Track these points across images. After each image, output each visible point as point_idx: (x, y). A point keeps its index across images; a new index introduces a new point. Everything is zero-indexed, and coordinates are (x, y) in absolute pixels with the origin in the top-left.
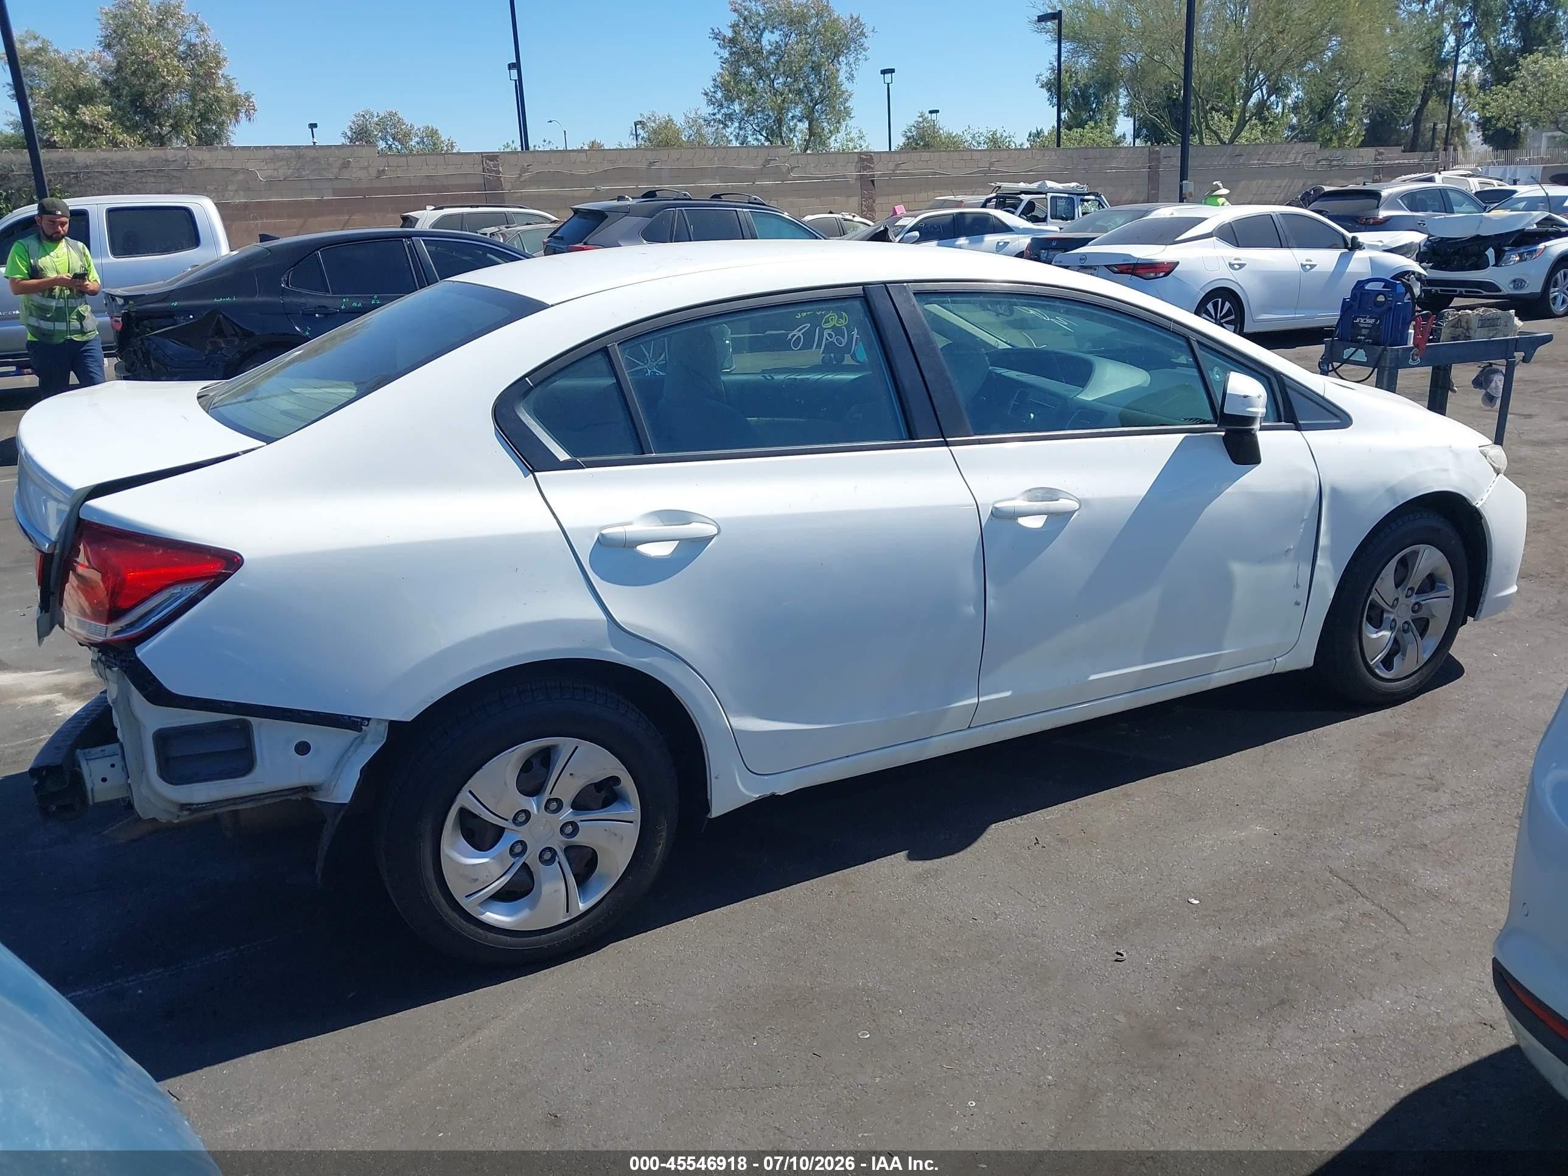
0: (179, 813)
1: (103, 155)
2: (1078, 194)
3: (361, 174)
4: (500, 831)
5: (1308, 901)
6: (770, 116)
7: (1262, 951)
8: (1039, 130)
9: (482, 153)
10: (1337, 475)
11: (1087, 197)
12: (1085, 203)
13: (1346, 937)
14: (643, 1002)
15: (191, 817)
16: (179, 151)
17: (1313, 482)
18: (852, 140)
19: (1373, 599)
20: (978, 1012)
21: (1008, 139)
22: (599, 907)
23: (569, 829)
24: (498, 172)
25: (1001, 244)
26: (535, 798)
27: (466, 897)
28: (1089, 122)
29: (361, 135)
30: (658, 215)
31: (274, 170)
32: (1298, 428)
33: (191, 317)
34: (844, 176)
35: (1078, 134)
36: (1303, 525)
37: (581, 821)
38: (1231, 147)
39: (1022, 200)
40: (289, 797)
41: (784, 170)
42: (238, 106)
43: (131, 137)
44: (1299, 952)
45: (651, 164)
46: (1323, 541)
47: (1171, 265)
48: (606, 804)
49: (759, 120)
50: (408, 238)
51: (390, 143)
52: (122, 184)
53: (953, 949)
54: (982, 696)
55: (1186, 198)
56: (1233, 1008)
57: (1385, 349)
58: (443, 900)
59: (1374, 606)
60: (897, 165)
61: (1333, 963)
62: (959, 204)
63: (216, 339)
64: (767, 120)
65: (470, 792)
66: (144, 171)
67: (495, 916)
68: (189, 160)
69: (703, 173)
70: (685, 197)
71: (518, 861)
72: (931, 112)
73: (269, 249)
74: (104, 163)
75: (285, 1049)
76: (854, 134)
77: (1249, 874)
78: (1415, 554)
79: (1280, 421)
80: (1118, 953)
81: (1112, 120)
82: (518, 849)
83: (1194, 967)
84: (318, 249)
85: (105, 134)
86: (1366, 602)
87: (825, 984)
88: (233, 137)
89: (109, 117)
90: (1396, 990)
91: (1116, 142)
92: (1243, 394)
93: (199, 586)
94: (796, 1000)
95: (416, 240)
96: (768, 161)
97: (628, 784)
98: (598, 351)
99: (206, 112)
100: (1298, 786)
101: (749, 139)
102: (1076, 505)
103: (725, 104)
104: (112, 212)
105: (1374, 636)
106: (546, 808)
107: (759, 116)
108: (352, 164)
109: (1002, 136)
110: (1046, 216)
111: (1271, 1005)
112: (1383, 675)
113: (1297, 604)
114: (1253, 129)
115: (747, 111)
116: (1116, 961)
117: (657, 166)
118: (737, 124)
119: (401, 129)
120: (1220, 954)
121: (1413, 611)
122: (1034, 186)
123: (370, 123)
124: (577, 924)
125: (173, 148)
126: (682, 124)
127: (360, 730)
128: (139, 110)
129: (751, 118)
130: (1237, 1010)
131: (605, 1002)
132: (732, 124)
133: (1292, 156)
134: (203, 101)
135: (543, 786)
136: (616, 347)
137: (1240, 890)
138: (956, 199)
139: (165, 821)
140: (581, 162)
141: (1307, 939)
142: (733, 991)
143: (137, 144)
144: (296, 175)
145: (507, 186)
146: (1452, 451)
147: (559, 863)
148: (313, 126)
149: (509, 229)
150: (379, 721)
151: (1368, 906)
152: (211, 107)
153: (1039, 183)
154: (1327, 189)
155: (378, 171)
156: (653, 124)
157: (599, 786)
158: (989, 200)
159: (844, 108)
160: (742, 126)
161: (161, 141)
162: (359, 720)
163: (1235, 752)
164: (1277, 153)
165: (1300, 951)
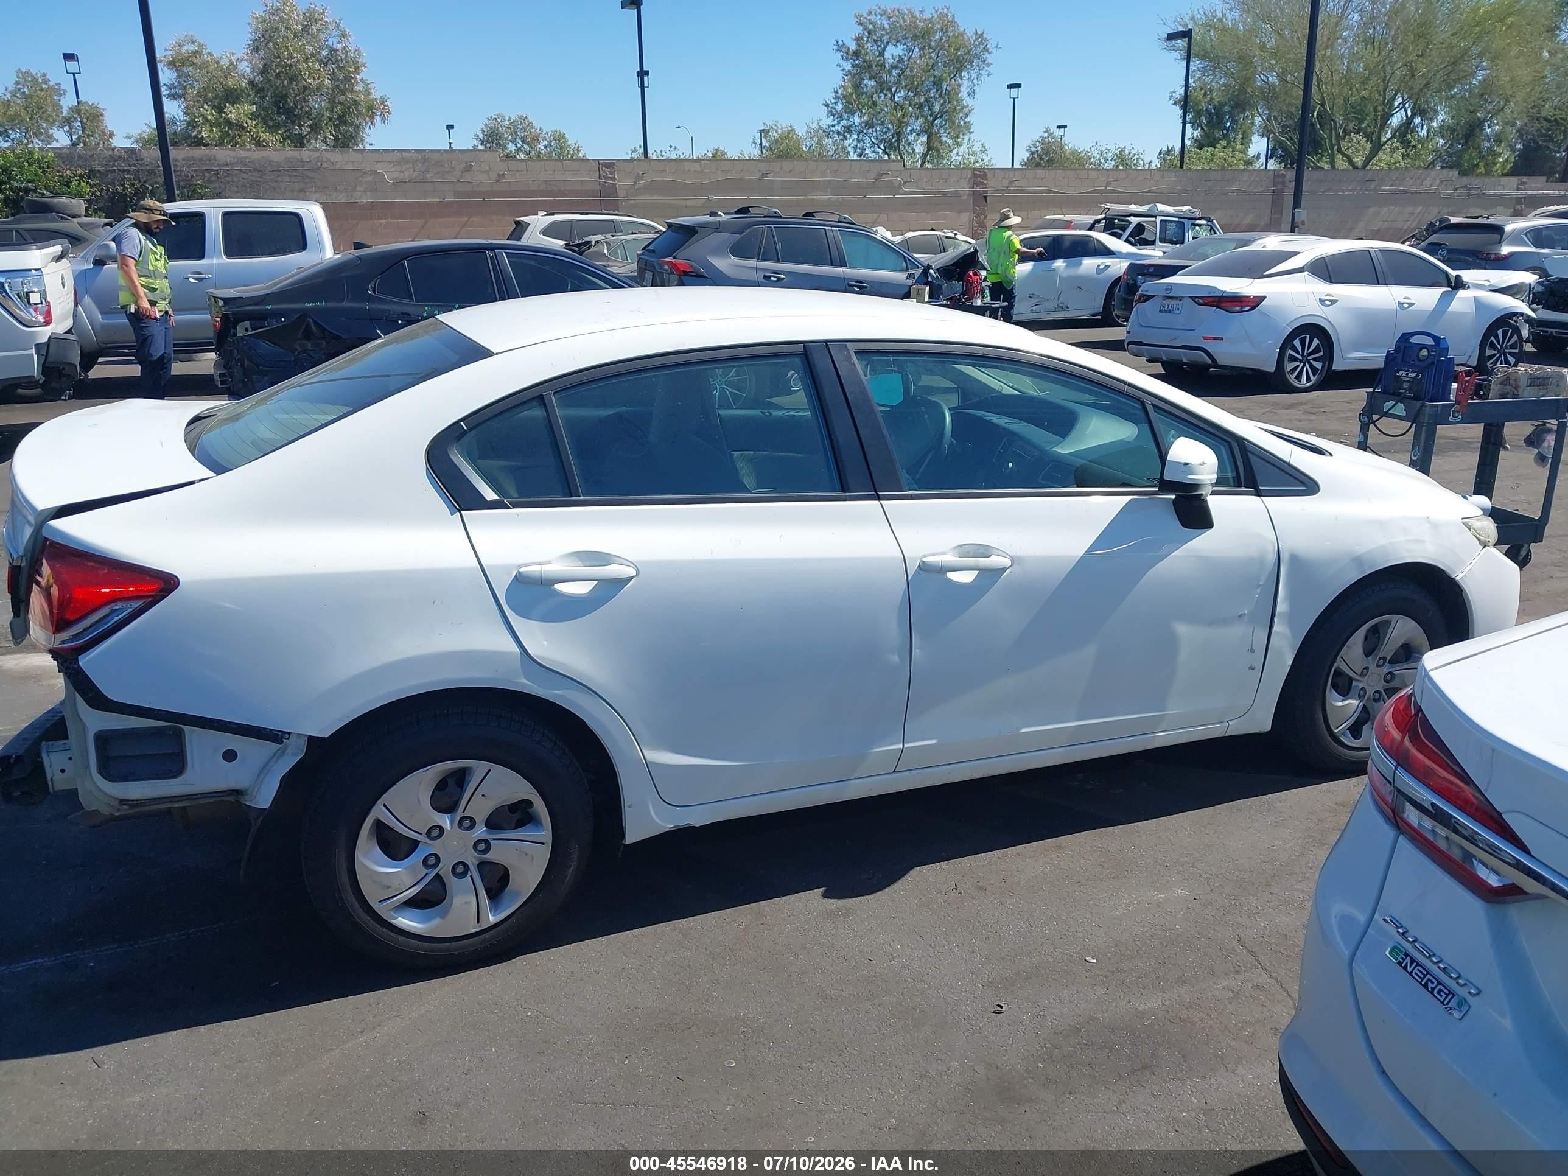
0: (120, 807)
1: (242, 154)
2: (1189, 219)
3: (482, 178)
4: (415, 844)
5: (1205, 969)
6: (888, 129)
7: (1143, 1015)
8: (1170, 148)
9: (598, 160)
10: (1296, 542)
11: (1198, 222)
12: (1197, 228)
13: (1230, 1008)
14: (536, 1013)
15: (131, 811)
16: (314, 153)
17: (1271, 549)
18: (974, 154)
19: (1338, 668)
20: (845, 1051)
21: (1136, 157)
22: (510, 920)
23: (482, 846)
24: (614, 179)
25: (1101, 267)
26: (449, 815)
27: (380, 902)
28: (1221, 142)
29: (492, 138)
30: (746, 232)
31: (401, 172)
32: (1259, 494)
33: (283, 319)
34: (956, 192)
35: (1209, 154)
36: (1259, 591)
37: (494, 839)
38: (1361, 173)
39: (1130, 223)
40: (223, 798)
41: (896, 184)
42: (373, 110)
43: (273, 136)
44: (1178, 1019)
45: (764, 175)
46: (1281, 607)
47: (1257, 300)
48: (520, 824)
49: (878, 133)
50: (491, 250)
51: (519, 146)
52: (259, 182)
53: (840, 988)
54: (907, 743)
55: (1298, 227)
56: (1094, 1069)
57: (1423, 405)
58: (357, 903)
59: (1339, 673)
60: (1011, 182)
61: (1209, 1033)
62: (1068, 225)
63: (305, 342)
64: (886, 133)
65: (385, 805)
66: (280, 170)
67: (406, 922)
68: (322, 161)
69: (814, 186)
70: (775, 215)
71: (430, 873)
72: (1059, 127)
73: (359, 257)
74: (243, 162)
75: (202, 1029)
76: (977, 148)
77: (1155, 937)
78: (1388, 623)
79: (1240, 486)
80: (998, 1005)
81: (1246, 140)
82: (432, 861)
83: (1069, 1025)
84: (405, 259)
85: (249, 132)
86: (1331, 669)
87: (709, 1011)
88: (368, 139)
89: (253, 116)
90: (1263, 1065)
91: (1248, 163)
92: (1183, 461)
93: (137, 604)
94: (677, 1024)
95: (499, 252)
96: (880, 175)
97: (540, 807)
98: (534, 398)
99: (344, 115)
100: (1234, 851)
101: (867, 152)
102: (1008, 562)
103: (845, 116)
104: (229, 217)
105: (1340, 704)
106: (460, 823)
107: (878, 129)
108: (474, 168)
109: (1130, 153)
110: (1155, 240)
111: (1133, 1069)
112: (1349, 744)
113: (1252, 668)
114: (1394, 152)
115: (867, 124)
116: (994, 1012)
117: (770, 177)
118: (855, 137)
119: (531, 133)
120: (1099, 1015)
121: (1386, 681)
122: (1144, 209)
123: (501, 126)
124: (487, 935)
125: (309, 150)
126: (804, 134)
127: (281, 742)
128: (281, 111)
129: (870, 130)
130: (1097, 1072)
131: (500, 1010)
132: (851, 135)
133: (1427, 183)
134: (342, 104)
135: (456, 804)
136: (552, 395)
137: (1141, 952)
138: (1065, 219)
139: (107, 814)
140: (695, 171)
141: (1191, 1007)
142: (621, 1011)
143: (278, 143)
144: (421, 177)
145: (622, 193)
146: (1430, 523)
147: (471, 877)
148: (450, 127)
149: (614, 238)
150: (299, 736)
151: (1264, 979)
152: (349, 110)
153: (1150, 206)
154: (1454, 220)
155: (499, 175)
156: (775, 134)
157: (514, 808)
158: (1098, 221)
159: (965, 123)
160: (860, 138)
161: (300, 142)
162: (280, 733)
163: (1182, 812)
164: (1412, 178)
165: (1180, 1018)
